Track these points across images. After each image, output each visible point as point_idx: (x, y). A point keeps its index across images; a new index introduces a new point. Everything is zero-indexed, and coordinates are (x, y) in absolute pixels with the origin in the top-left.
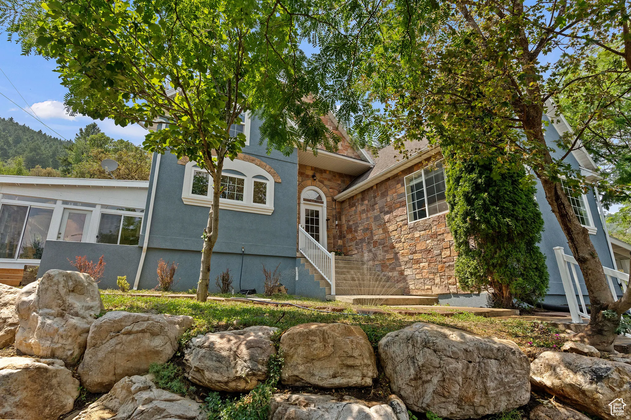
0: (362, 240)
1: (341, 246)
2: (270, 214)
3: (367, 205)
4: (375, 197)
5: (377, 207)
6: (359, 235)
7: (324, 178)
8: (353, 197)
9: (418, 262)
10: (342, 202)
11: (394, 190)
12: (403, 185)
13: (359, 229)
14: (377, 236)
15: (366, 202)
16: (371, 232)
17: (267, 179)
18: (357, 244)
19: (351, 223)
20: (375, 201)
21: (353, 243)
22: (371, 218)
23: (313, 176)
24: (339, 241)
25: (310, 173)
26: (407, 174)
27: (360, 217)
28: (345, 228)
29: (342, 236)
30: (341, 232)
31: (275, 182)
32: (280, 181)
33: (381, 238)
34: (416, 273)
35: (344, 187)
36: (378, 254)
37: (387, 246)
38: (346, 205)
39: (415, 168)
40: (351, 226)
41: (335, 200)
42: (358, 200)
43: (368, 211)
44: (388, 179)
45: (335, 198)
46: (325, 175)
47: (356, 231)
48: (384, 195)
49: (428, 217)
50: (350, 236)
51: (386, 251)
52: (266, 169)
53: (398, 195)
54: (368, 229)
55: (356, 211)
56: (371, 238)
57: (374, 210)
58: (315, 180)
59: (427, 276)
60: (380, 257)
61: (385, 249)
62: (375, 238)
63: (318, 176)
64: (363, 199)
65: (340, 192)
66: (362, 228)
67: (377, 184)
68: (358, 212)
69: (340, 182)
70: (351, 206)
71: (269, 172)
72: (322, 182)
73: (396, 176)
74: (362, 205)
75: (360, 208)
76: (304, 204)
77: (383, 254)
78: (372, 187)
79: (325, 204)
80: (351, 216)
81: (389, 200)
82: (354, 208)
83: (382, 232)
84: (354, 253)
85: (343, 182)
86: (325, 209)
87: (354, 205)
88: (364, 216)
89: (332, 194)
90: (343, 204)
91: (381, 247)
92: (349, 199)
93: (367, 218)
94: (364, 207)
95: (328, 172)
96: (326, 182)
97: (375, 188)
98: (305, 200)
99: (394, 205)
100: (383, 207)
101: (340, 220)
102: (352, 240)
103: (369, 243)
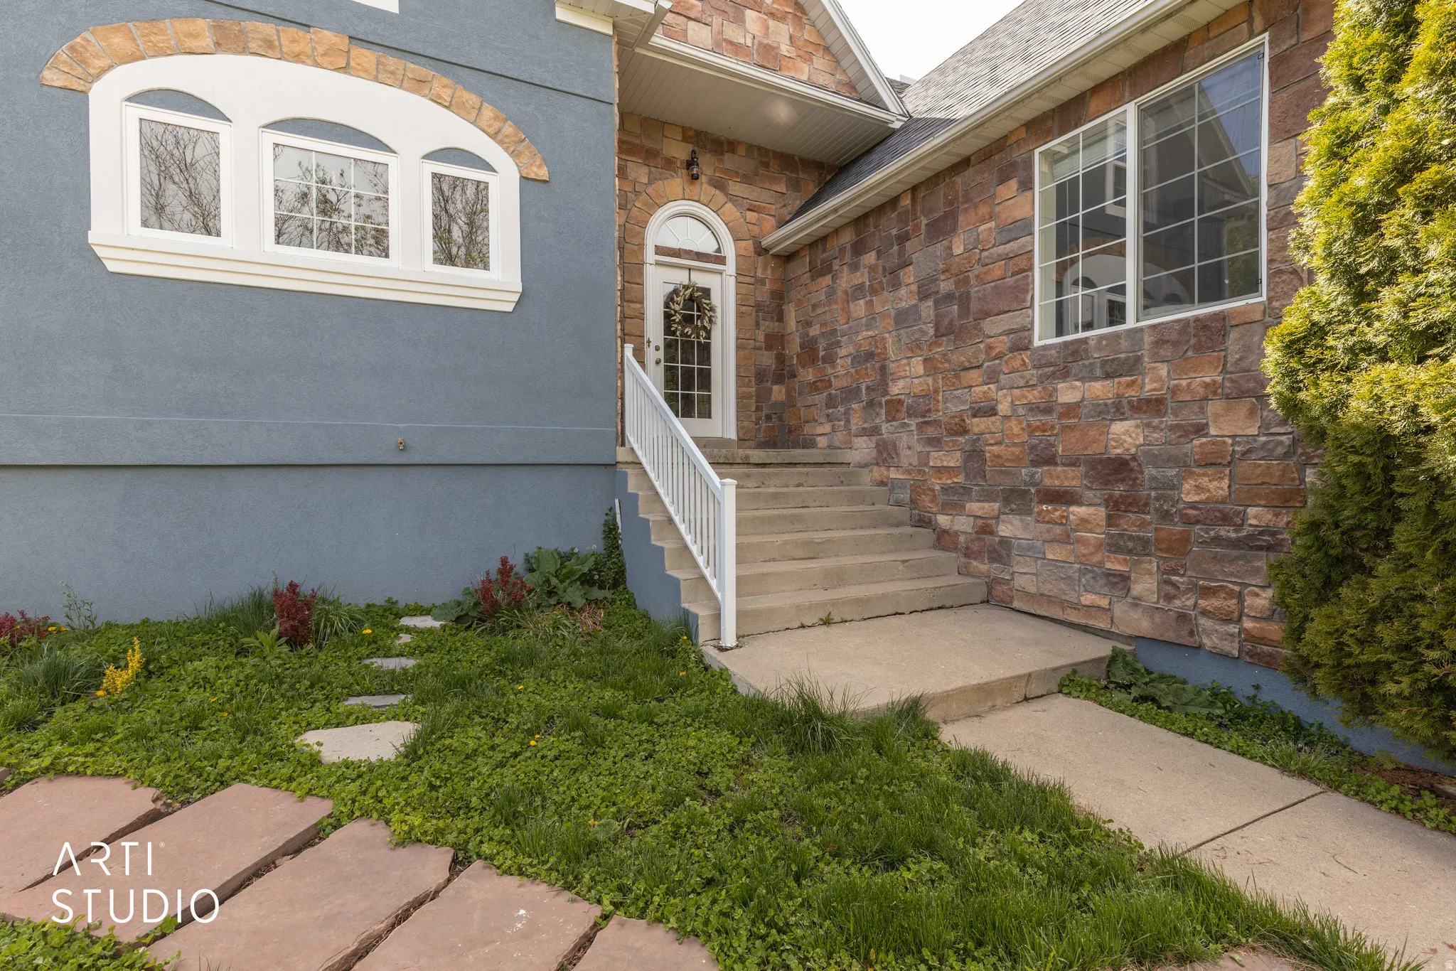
0: (850, 394)
1: (782, 404)
2: (509, 308)
3: (872, 269)
4: (903, 238)
5: (909, 276)
6: (841, 370)
7: (726, 171)
8: (824, 239)
9: (1063, 497)
10: (787, 258)
11: (983, 210)
12: (1027, 185)
13: (843, 352)
14: (901, 383)
15: (870, 258)
16: (883, 368)
17: (487, 167)
18: (831, 402)
19: (814, 331)
20: (902, 252)
21: (820, 398)
22: (884, 315)
23: (690, 164)
24: (776, 388)
25: (680, 151)
26: (1048, 135)
27: (846, 311)
28: (794, 348)
29: (783, 373)
30: (781, 359)
31: (524, 179)
32: (543, 173)
33: (917, 390)
34: (1047, 536)
35: (798, 203)
36: (902, 445)
37: (936, 423)
38: (801, 268)
39: (1094, 104)
40: (814, 340)
41: (766, 250)
42: (842, 250)
43: (874, 291)
44: (964, 163)
45: (765, 242)
46: (730, 161)
47: (830, 359)
48: (942, 228)
49: (1131, 323)
50: (808, 375)
51: (935, 442)
52: (484, 124)
53: (1001, 229)
54: (870, 357)
55: (831, 293)
56: (883, 387)
57: (896, 285)
58: (695, 178)
59: (1097, 558)
60: (908, 457)
61: (931, 432)
62: (896, 389)
63: (707, 164)
64: (859, 248)
65: (782, 223)
66: (851, 350)
67: (914, 189)
68: (840, 293)
69: (782, 188)
70: (818, 272)
71: (493, 136)
72: (719, 185)
73: (1000, 145)
74: (855, 267)
75: (846, 280)
76: (658, 264)
77: (919, 448)
78: (894, 201)
79: (731, 267)
80: (815, 307)
81: (958, 249)
82: (827, 280)
83: (920, 370)
84: (820, 430)
85: (795, 185)
86: (731, 283)
87: (826, 269)
88: (859, 308)
89: (756, 230)
90: (793, 264)
91: (913, 423)
92: (812, 245)
93: (871, 319)
94: (862, 277)
95: (741, 150)
96: (736, 188)
97: (906, 201)
98: (660, 250)
99: (978, 269)
100: (933, 280)
101: (780, 317)
102: (814, 387)
103: (871, 404)
